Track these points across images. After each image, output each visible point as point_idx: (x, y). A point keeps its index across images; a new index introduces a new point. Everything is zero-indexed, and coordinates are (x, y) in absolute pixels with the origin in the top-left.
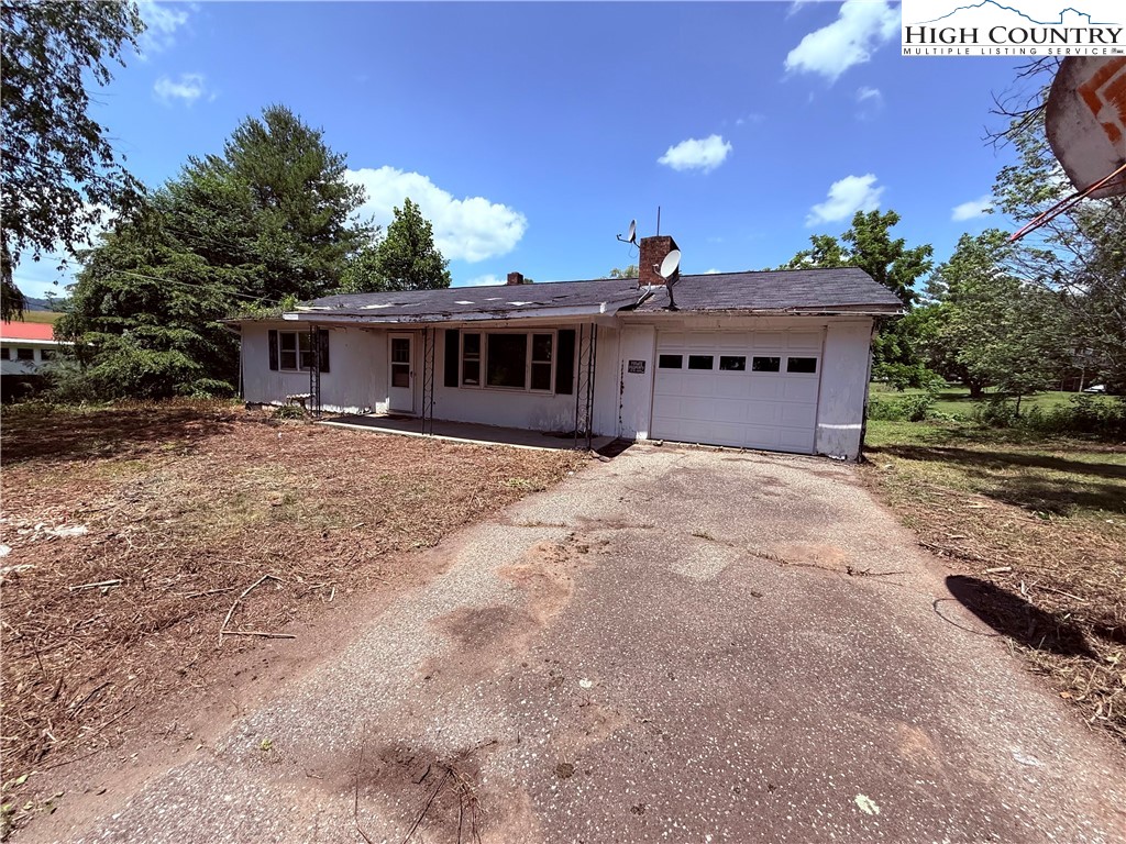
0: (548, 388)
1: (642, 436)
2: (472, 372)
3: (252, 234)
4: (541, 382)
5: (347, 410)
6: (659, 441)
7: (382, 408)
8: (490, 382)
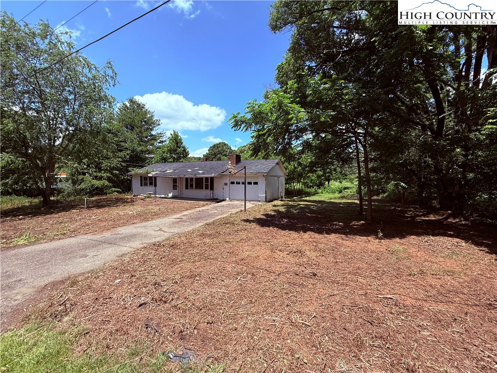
0: (208, 189)
1: (228, 199)
2: (192, 186)
3: (125, 141)
4: (207, 188)
5: (161, 196)
6: (231, 200)
7: (170, 195)
8: (196, 188)
